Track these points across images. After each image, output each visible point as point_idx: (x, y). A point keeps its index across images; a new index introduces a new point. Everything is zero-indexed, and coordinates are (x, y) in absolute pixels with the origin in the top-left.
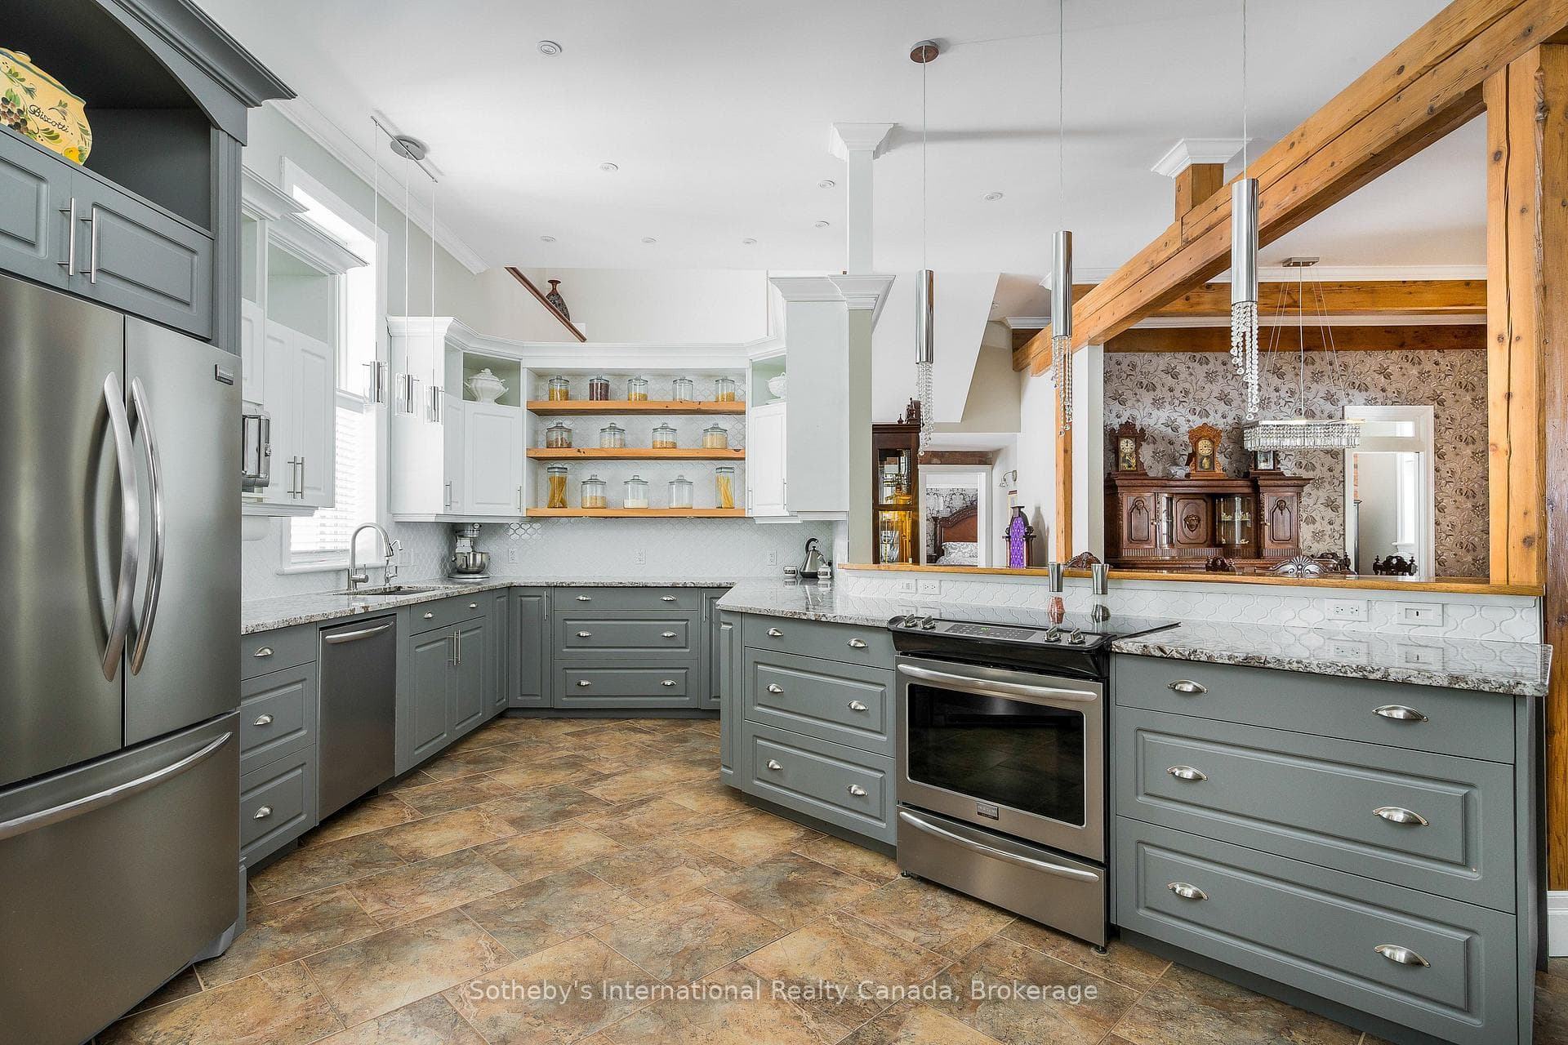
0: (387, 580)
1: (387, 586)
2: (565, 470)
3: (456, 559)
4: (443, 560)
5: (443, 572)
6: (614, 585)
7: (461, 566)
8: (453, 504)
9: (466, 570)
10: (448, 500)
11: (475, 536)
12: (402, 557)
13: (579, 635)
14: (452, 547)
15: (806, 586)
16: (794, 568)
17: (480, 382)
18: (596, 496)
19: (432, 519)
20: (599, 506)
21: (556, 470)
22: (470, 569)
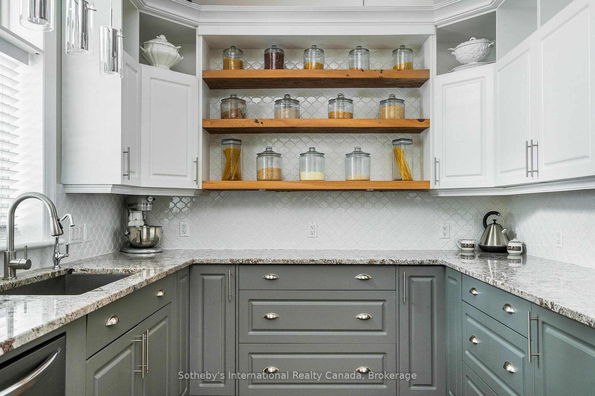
0: (57, 261)
1: (57, 269)
2: (238, 143)
3: (129, 233)
4: (115, 234)
5: (115, 247)
6: (305, 262)
7: (135, 240)
8: (131, 175)
9: (139, 245)
10: (126, 169)
11: (148, 209)
12: (73, 233)
13: (266, 317)
14: (124, 220)
15: (489, 261)
16: (472, 242)
17: (155, 45)
18: (272, 169)
19: (108, 190)
20: (274, 178)
21: (232, 142)
22: (144, 243)
